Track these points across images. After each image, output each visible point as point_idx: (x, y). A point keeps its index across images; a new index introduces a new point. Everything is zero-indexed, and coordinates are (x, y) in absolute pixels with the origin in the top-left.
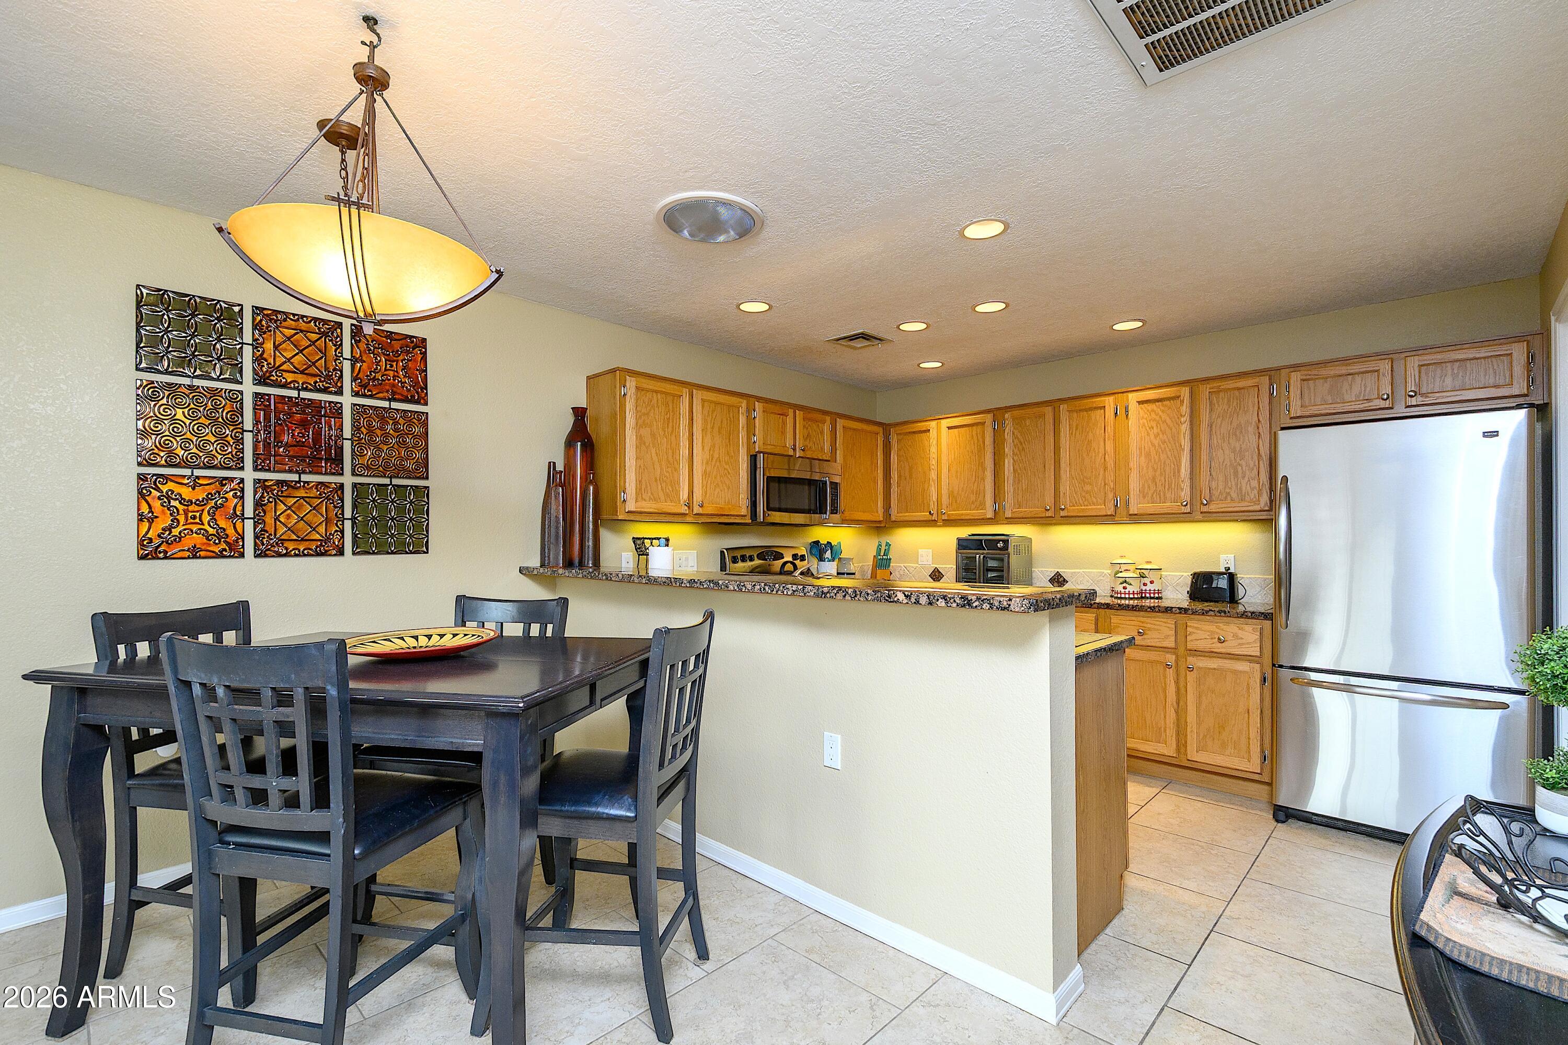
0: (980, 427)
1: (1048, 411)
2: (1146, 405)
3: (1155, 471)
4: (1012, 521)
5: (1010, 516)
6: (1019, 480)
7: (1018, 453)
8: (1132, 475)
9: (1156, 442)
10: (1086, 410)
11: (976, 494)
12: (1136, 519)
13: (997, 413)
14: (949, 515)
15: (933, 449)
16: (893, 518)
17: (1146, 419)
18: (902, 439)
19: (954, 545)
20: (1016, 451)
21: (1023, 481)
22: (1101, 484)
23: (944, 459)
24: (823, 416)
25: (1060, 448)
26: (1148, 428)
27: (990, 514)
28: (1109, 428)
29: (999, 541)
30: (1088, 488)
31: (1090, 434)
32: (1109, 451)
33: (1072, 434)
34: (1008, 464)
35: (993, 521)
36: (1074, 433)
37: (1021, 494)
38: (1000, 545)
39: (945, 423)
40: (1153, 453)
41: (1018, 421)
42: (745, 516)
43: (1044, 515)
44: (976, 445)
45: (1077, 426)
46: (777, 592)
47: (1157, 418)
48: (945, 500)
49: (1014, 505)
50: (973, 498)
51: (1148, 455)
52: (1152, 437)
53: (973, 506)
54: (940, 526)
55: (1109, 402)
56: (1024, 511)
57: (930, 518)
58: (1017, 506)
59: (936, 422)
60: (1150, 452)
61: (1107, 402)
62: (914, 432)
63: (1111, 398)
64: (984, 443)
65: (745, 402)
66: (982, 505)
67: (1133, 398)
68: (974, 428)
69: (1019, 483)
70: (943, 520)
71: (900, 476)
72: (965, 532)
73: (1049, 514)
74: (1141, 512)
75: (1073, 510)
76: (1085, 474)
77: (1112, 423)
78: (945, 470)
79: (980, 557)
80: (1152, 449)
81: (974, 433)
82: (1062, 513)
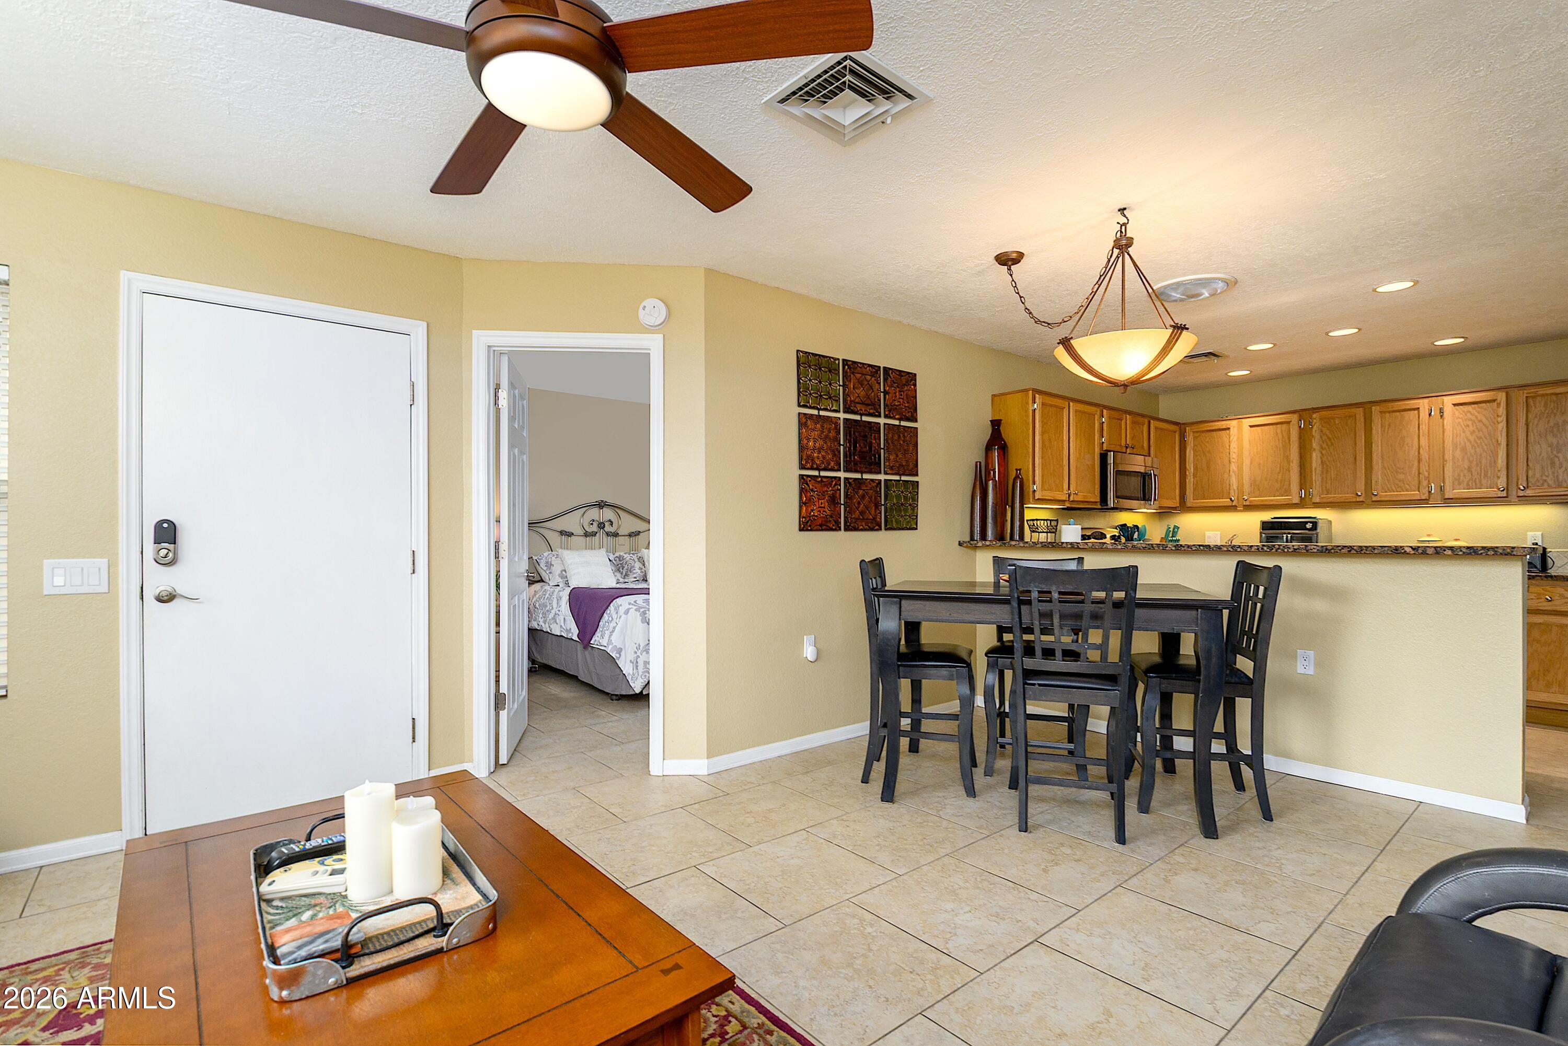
0: (1284, 426)
1: (1359, 412)
2: (1461, 407)
3: (1471, 462)
4: (1317, 505)
5: (1318, 501)
6: (1327, 471)
7: (1327, 447)
8: (1447, 465)
9: (1472, 438)
10: (1399, 411)
11: (1281, 483)
12: (1449, 502)
13: (1304, 414)
14: (1251, 501)
15: (1234, 445)
16: (1189, 504)
17: (1462, 418)
18: (1200, 435)
19: (1258, 526)
20: (1324, 446)
21: (1332, 472)
22: (1415, 473)
23: (1246, 453)
24: (1143, 419)
25: (1372, 443)
26: (1463, 426)
27: (1296, 500)
28: (1424, 426)
29: (1307, 523)
30: (1401, 476)
31: (1404, 431)
32: (1423, 445)
33: (1384, 431)
34: (1315, 459)
35: (1301, 505)
36: (1386, 431)
37: (1329, 482)
38: (1309, 526)
39: (1247, 422)
40: (1468, 445)
41: (1325, 421)
42: (1096, 502)
43: (1354, 500)
44: (1281, 441)
45: (1389, 425)
46: (1276, 550)
47: (1473, 418)
48: (1247, 488)
49: (1322, 491)
50: (1277, 486)
51: (1464, 449)
52: (1468, 434)
53: (1277, 493)
54: (1240, 511)
55: (1424, 404)
56: (1332, 497)
57: (1230, 504)
58: (1326, 493)
59: (1236, 421)
60: (1465, 446)
61: (1422, 404)
62: (1212, 431)
63: (1426, 401)
64: (1289, 438)
65: (1099, 410)
66: (1288, 492)
67: (1448, 401)
68: (1278, 426)
69: (1327, 473)
70: (1244, 506)
71: (1196, 469)
72: (1268, 516)
73: (1361, 499)
74: (1457, 496)
75: (1385, 496)
76: (1398, 465)
77: (1427, 422)
78: (1247, 462)
79: (1287, 536)
80: (1468, 444)
81: (1279, 431)
82: (1374, 499)
